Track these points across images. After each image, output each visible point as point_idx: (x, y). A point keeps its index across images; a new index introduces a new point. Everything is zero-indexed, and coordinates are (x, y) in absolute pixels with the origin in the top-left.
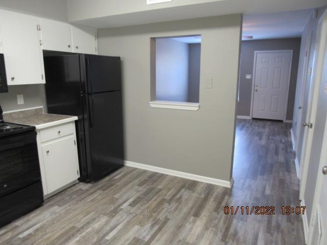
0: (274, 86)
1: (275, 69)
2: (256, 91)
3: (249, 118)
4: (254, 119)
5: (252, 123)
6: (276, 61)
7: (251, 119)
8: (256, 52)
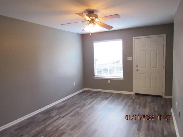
0: (152, 67)
1: (152, 52)
2: (137, 70)
3: (132, 93)
4: (136, 94)
5: (135, 99)
6: (152, 44)
7: (134, 94)
8: (134, 38)
